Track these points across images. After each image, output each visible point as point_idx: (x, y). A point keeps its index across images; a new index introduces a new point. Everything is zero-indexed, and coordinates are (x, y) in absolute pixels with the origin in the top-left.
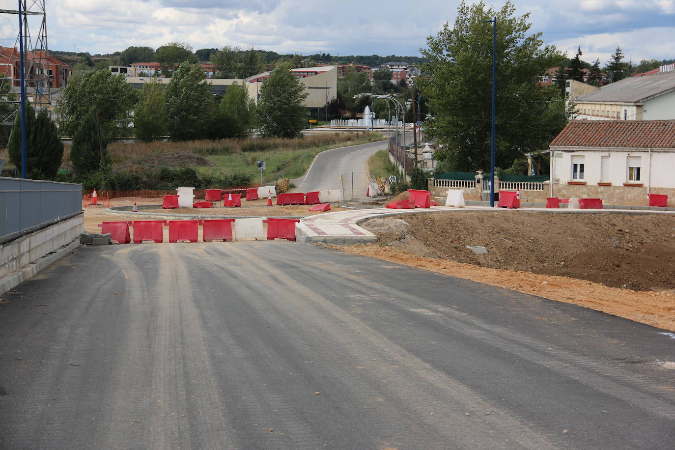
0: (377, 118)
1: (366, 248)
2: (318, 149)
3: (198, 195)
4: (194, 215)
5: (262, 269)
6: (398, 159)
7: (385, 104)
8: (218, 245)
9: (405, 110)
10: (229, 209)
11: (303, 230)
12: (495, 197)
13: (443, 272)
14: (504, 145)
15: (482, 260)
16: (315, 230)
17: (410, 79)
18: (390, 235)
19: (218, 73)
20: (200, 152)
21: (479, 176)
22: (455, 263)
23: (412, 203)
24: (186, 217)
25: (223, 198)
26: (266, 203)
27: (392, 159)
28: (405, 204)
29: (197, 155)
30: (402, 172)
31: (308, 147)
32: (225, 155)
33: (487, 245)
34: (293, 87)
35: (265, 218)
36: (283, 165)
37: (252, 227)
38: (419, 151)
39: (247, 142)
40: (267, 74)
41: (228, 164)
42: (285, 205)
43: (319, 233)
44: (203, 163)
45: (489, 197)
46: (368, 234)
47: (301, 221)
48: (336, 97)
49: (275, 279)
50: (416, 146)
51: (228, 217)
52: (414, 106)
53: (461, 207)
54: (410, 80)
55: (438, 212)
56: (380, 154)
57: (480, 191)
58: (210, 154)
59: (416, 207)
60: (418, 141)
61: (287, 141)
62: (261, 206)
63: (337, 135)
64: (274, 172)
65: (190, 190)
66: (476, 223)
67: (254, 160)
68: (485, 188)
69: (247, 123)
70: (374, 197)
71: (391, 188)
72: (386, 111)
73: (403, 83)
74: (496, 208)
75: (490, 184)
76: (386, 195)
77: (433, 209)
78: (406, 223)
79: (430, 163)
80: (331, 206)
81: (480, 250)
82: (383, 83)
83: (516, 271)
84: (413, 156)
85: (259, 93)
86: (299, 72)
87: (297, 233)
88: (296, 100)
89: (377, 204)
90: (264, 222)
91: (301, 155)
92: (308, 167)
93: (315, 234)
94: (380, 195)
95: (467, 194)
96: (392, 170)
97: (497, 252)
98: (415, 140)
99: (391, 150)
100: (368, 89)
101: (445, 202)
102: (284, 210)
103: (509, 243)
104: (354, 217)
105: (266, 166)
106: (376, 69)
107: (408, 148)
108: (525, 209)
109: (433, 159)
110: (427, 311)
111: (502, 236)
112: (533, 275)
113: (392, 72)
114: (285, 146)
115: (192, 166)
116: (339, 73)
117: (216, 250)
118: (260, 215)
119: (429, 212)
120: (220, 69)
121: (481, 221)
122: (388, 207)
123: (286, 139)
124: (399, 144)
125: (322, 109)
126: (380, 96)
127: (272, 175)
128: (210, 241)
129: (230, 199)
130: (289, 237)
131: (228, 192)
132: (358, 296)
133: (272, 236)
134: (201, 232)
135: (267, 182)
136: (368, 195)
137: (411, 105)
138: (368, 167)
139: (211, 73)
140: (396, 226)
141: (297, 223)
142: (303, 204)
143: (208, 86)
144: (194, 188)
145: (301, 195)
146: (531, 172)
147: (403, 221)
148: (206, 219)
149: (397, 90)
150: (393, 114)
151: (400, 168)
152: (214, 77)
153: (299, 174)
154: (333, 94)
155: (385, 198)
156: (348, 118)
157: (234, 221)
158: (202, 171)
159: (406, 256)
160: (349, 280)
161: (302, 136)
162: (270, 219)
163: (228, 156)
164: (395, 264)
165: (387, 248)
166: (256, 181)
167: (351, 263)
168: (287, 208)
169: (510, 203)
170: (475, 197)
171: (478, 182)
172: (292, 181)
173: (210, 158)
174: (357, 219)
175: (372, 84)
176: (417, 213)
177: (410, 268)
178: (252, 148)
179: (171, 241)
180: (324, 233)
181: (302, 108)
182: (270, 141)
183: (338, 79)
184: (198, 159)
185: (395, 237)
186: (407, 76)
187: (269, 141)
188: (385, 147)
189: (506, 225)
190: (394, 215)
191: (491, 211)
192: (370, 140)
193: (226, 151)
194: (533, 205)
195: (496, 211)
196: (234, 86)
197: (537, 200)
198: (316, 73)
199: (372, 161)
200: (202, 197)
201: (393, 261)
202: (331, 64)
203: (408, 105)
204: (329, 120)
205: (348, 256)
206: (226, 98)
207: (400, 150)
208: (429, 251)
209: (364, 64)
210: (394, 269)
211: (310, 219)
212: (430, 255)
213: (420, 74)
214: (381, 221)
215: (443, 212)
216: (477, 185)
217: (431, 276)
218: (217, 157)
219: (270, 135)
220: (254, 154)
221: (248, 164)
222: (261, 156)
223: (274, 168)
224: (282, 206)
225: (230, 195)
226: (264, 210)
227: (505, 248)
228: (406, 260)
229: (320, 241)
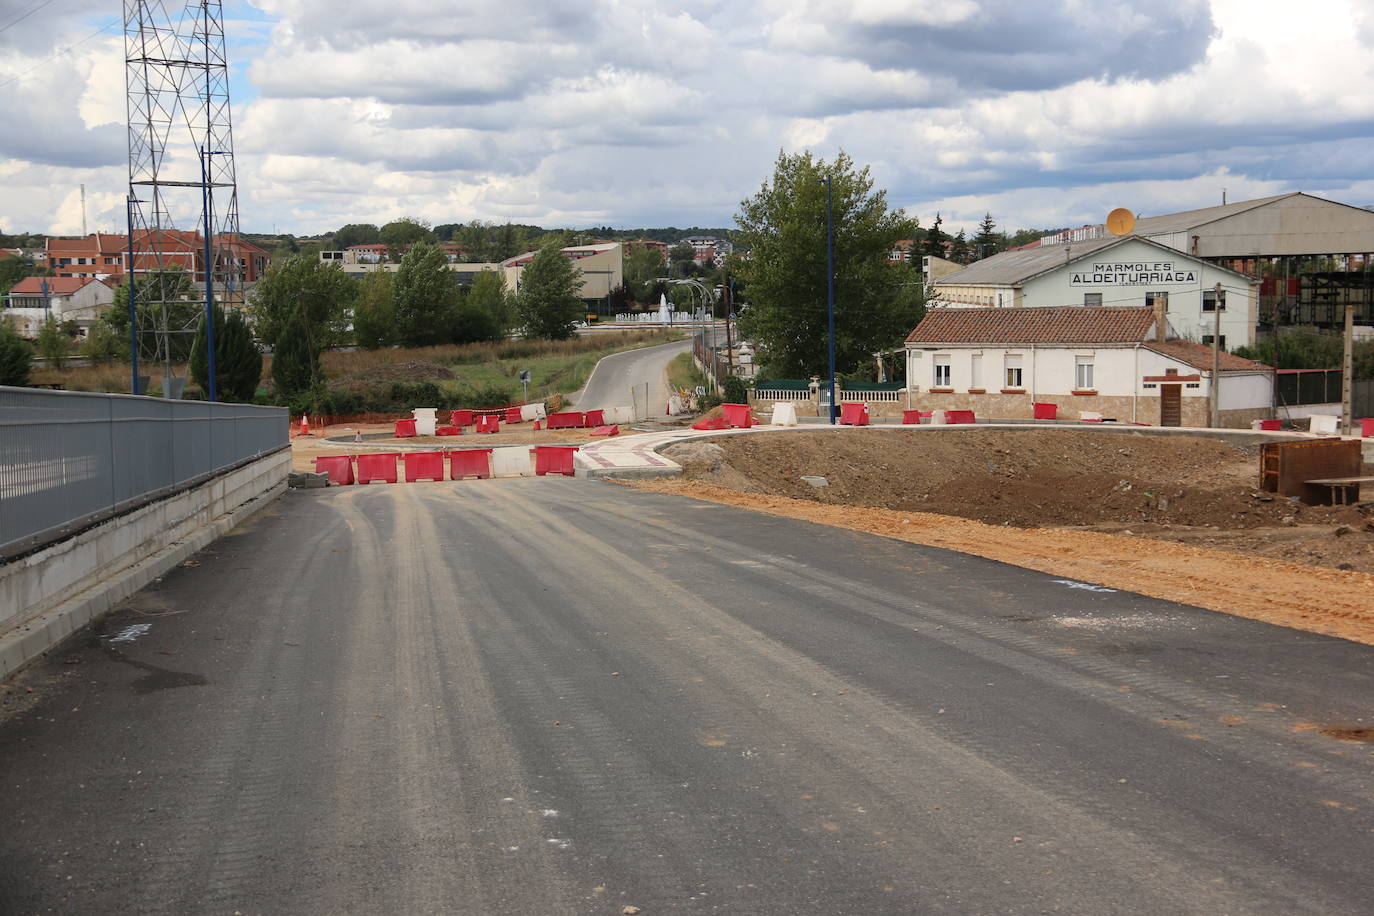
0: (677, 310)
1: (668, 483)
2: (599, 354)
3: (441, 418)
4: (437, 445)
5: (532, 515)
6: (706, 364)
7: (687, 291)
8: (471, 483)
9: (714, 299)
10: (483, 436)
11: (583, 460)
12: (835, 412)
13: (772, 511)
14: (846, 342)
15: (821, 495)
16: (600, 460)
17: (719, 259)
18: (699, 464)
19: (464, 256)
20: (442, 360)
21: (815, 384)
22: (787, 499)
23: (728, 422)
24: (427, 448)
25: (476, 422)
26: (532, 426)
27: (698, 364)
28: (718, 424)
29: (439, 366)
30: (712, 381)
31: (586, 351)
32: (476, 364)
33: (828, 474)
34: (564, 272)
35: (533, 447)
36: (554, 376)
37: (516, 459)
38: (734, 352)
39: (504, 347)
40: (529, 255)
41: (481, 376)
42: (558, 428)
43: (605, 465)
44: (448, 375)
45: (828, 411)
46: (670, 464)
47: (580, 447)
48: (621, 284)
49: (550, 527)
50: (730, 346)
51: (483, 446)
52: (726, 292)
53: (792, 425)
54: (719, 261)
55: (762, 433)
56: (683, 358)
57: (816, 403)
58: (455, 363)
59: (733, 427)
60: (732, 339)
61: (557, 343)
62: (525, 430)
63: (624, 333)
64: (541, 385)
65: (432, 411)
66: (813, 447)
67: (514, 370)
68: (822, 399)
69: (504, 321)
70: (677, 415)
71: (698, 403)
72: (688, 300)
73: (709, 264)
74: (838, 426)
75: (829, 394)
76: (692, 412)
77: (754, 429)
78: (719, 448)
79: (748, 369)
80: (620, 428)
81: (818, 481)
82: (684, 264)
83: (868, 508)
84: (727, 360)
85: (519, 280)
86: (571, 252)
87: (575, 466)
88: (569, 290)
89: (680, 424)
90: (531, 451)
91: (576, 363)
92: (588, 378)
93: (600, 467)
94: (685, 412)
95: (800, 408)
96: (698, 378)
97: (842, 484)
98: (729, 338)
99: (697, 352)
100: (666, 273)
101: (770, 419)
102: (556, 435)
103: (855, 471)
104: (651, 443)
105: (532, 377)
106: (674, 246)
107: (718, 349)
108: (876, 426)
109: (752, 363)
110: (754, 563)
111: (847, 463)
112: (889, 512)
113: (695, 249)
114: (556, 350)
115: (432, 380)
116: (624, 251)
117: (469, 491)
118: (525, 443)
119: (749, 434)
120: (467, 251)
121: (819, 443)
122: (696, 428)
123: (556, 341)
124: (707, 344)
125: (602, 300)
126: (680, 282)
127: (539, 390)
128: (460, 479)
129: (484, 422)
130: (565, 470)
131: (482, 414)
132: (662, 546)
133: (543, 470)
134: (447, 467)
135: (533, 399)
136: (668, 413)
137: (722, 293)
138: (667, 377)
139: (454, 256)
140: (707, 453)
141: (575, 452)
142: (582, 427)
143: (450, 272)
144: (436, 409)
145: (579, 415)
146: (882, 378)
147: (716, 446)
148: (453, 450)
149: (702, 273)
150: (698, 305)
151: (710, 376)
152: (458, 261)
153: (576, 386)
154: (617, 280)
155: (690, 417)
156: (638, 312)
157: (491, 451)
158: (447, 386)
159: (722, 492)
160: (649, 525)
161: (577, 336)
162: (540, 448)
163: (479, 366)
164: (708, 503)
165: (697, 482)
166: (517, 398)
167: (651, 503)
168: (561, 433)
169: (856, 419)
170: (810, 412)
171: (814, 392)
172: (566, 397)
173: (456, 369)
174: (655, 445)
175: (668, 265)
176: (734, 435)
177: (729, 506)
178: (511, 355)
179: (408, 481)
180: (613, 465)
181: (577, 300)
182: (536, 345)
183: (624, 260)
184: (440, 370)
185: (706, 467)
186: (715, 254)
187: (534, 344)
188: (688, 349)
189: (851, 448)
190: (704, 439)
191: (831, 430)
192: (668, 339)
193: (478, 359)
194: (885, 422)
195: (838, 430)
196: (483, 273)
197: (890, 414)
198: (595, 253)
199: (672, 367)
200: (447, 421)
201: (705, 499)
202: (614, 241)
203: (718, 292)
204: (613, 315)
205: (646, 494)
206: (474, 289)
207: (708, 351)
208: (751, 485)
209: (656, 239)
210: (707, 509)
211: (593, 447)
212: (754, 489)
213: (731, 251)
214: (686, 446)
215: (769, 433)
216: (812, 397)
217: (757, 517)
218: (465, 367)
219: (534, 337)
220: (514, 362)
221: (507, 376)
222: (524, 364)
223: (541, 380)
224: (555, 430)
225: (484, 417)
226: (530, 435)
227: (852, 478)
228: (723, 497)
229: (606, 475)
